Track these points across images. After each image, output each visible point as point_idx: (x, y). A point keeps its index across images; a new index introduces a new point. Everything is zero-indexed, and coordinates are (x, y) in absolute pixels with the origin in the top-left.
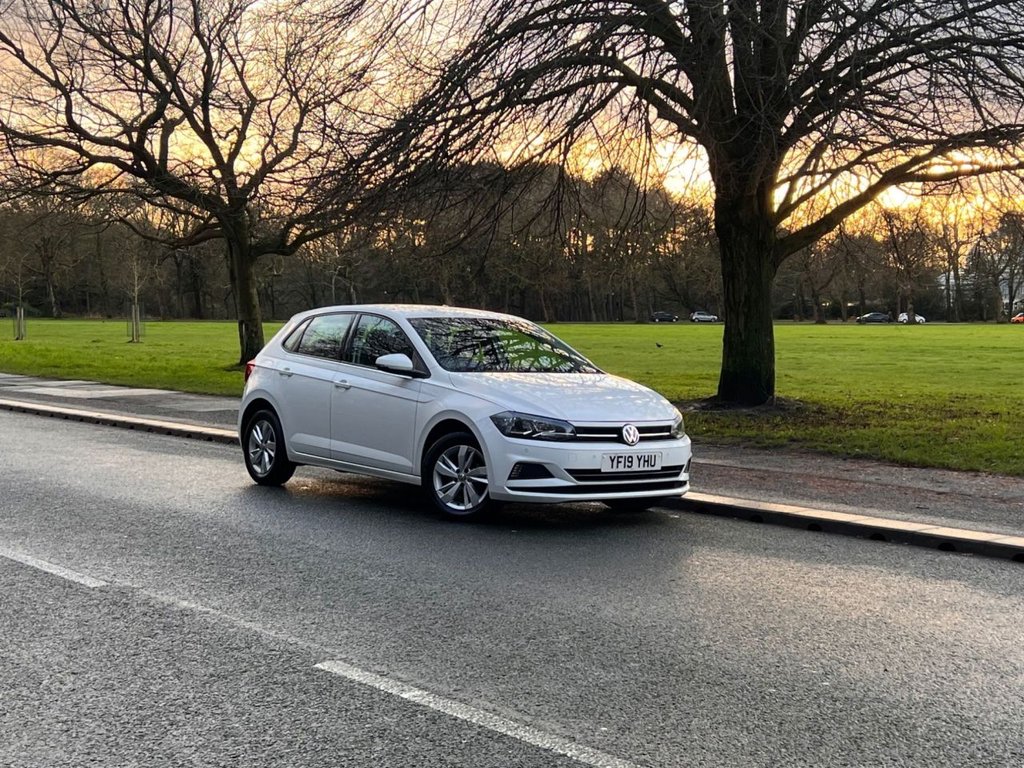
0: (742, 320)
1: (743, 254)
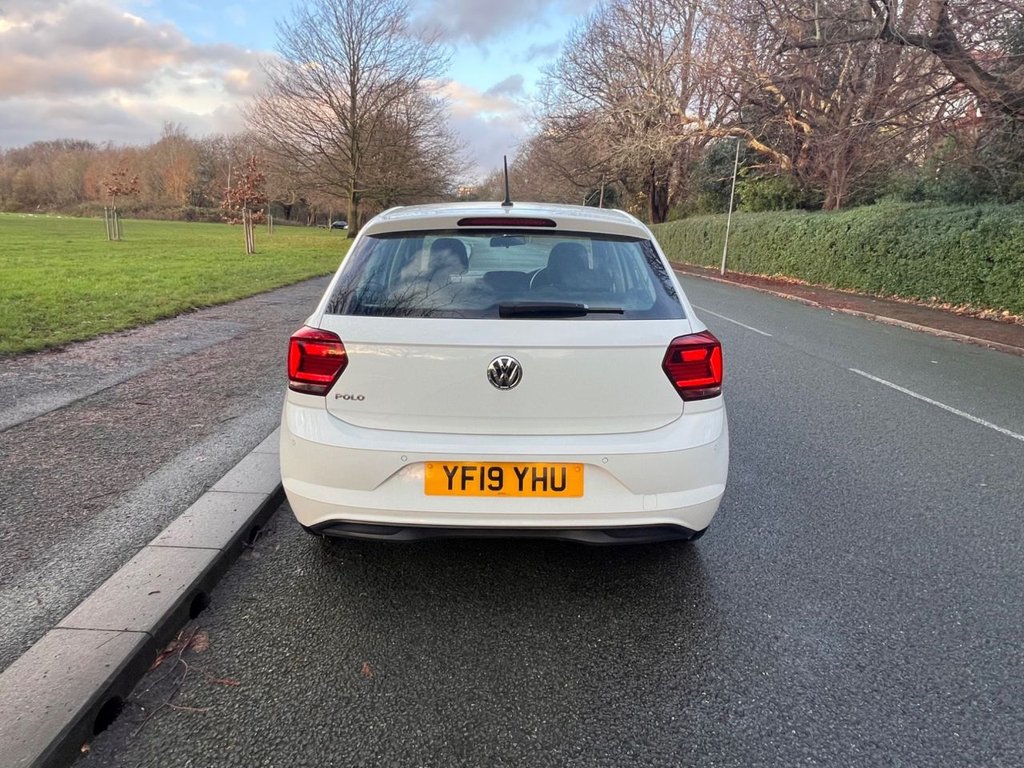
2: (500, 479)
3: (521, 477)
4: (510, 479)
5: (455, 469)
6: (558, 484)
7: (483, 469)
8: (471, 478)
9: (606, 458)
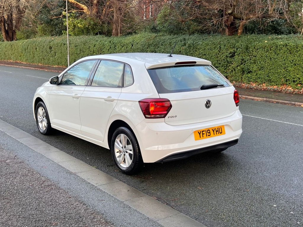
2: (210, 133)
3: (214, 131)
4: (212, 132)
5: (200, 132)
6: (221, 132)
7: (206, 131)
8: (204, 134)
9: (230, 122)
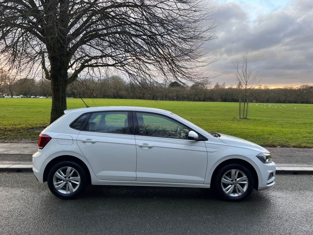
0: (60, 103)
1: (61, 84)
